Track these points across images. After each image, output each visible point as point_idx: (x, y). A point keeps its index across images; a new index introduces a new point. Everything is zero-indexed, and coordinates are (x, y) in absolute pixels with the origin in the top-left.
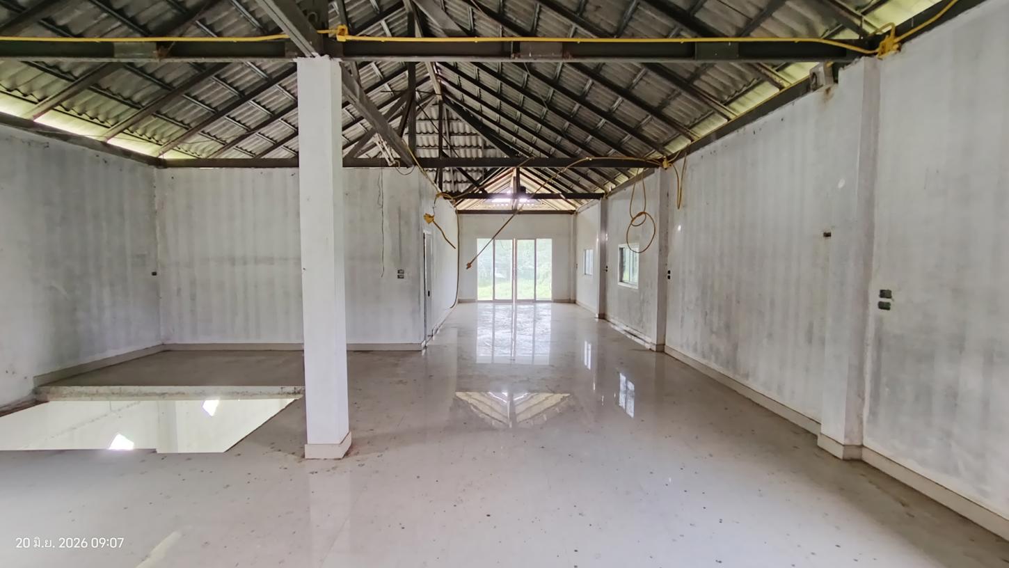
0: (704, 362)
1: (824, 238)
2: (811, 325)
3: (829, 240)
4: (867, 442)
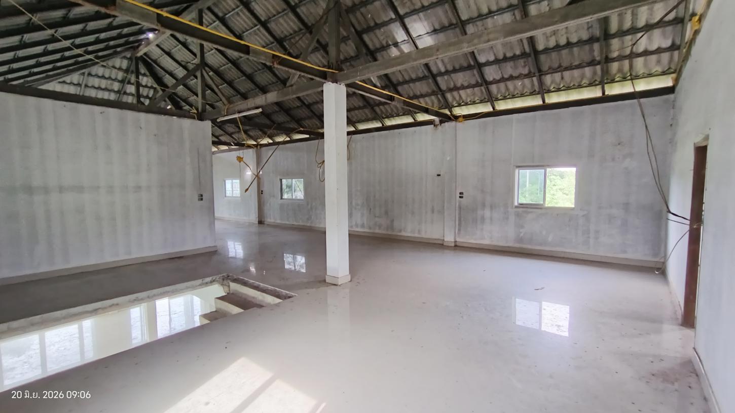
0: (371, 231)
1: (437, 176)
2: (433, 207)
3: (440, 177)
4: (458, 240)
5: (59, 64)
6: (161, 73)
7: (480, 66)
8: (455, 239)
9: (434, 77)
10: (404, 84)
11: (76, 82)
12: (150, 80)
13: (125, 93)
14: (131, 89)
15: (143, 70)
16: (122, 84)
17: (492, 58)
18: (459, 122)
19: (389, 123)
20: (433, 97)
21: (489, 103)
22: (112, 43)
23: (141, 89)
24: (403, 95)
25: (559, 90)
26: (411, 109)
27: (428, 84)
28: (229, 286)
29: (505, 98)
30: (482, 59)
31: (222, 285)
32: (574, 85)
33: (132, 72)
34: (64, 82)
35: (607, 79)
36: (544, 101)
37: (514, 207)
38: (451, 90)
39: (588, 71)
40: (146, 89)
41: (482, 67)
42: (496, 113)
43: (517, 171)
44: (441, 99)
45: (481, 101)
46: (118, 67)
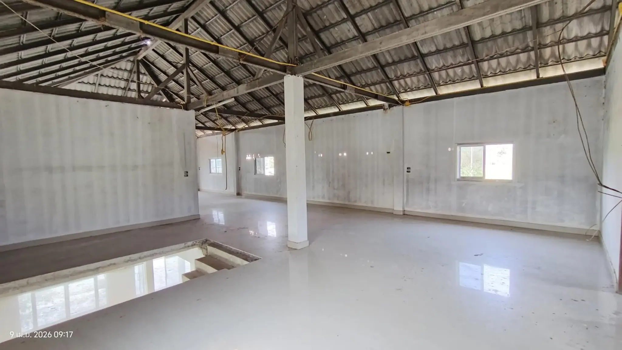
0: (331, 201)
1: (387, 154)
2: (384, 179)
3: (389, 154)
4: (406, 209)
5: (77, 68)
6: (157, 72)
7: (423, 56)
8: (403, 208)
9: (382, 67)
10: (357, 75)
11: (91, 82)
12: (149, 78)
13: (129, 89)
14: (134, 86)
15: (143, 70)
16: (127, 82)
17: (433, 49)
18: (406, 106)
19: (344, 108)
20: (383, 85)
21: (432, 89)
22: (118, 50)
23: (141, 85)
24: (356, 84)
25: (495, 75)
26: (363, 95)
27: (378, 73)
28: (207, 249)
29: (446, 84)
30: (424, 50)
31: (201, 248)
32: (510, 70)
33: (135, 72)
34: (83, 82)
35: (541, 63)
36: (482, 86)
37: (456, 180)
38: (398, 78)
39: (523, 57)
40: (146, 86)
41: (424, 57)
42: (438, 98)
43: (458, 148)
44: (389, 85)
45: (425, 87)
46: (123, 69)
